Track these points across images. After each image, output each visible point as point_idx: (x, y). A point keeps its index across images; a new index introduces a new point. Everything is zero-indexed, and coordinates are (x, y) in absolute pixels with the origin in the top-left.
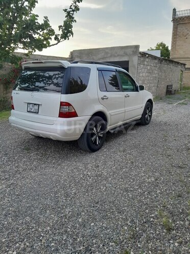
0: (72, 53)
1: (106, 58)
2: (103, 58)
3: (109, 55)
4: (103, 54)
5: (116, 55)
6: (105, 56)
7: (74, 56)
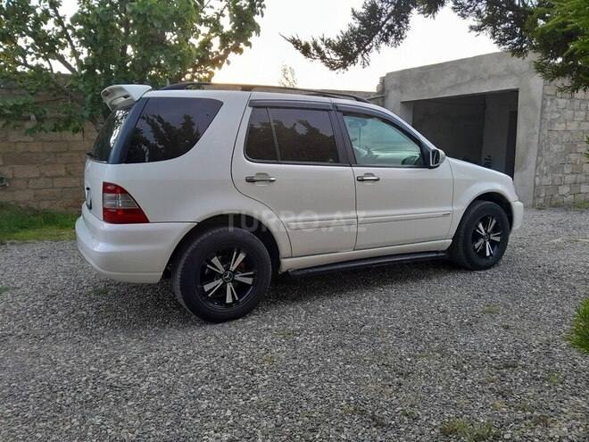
0: (383, 80)
1: (459, 85)
2: (452, 87)
3: (468, 78)
4: (453, 76)
5: (486, 76)
6: (459, 82)
7: (388, 87)
